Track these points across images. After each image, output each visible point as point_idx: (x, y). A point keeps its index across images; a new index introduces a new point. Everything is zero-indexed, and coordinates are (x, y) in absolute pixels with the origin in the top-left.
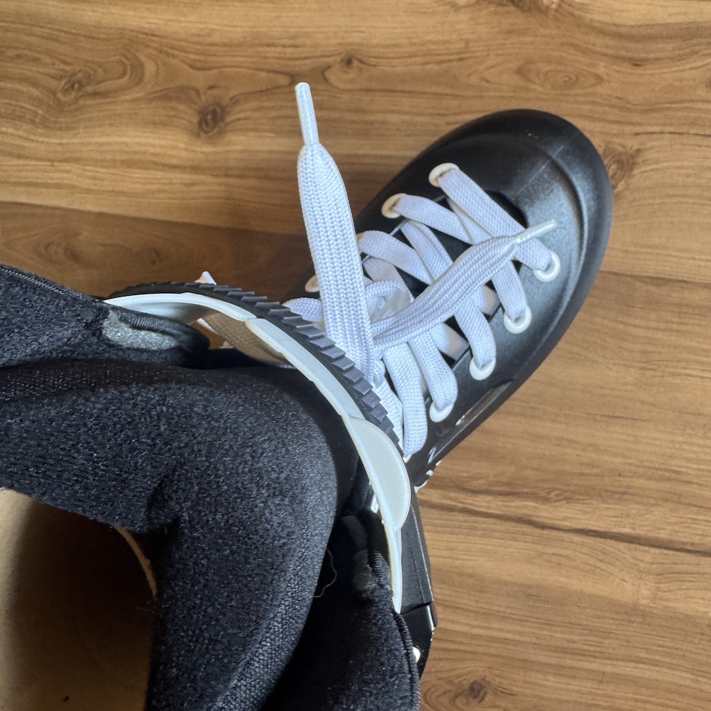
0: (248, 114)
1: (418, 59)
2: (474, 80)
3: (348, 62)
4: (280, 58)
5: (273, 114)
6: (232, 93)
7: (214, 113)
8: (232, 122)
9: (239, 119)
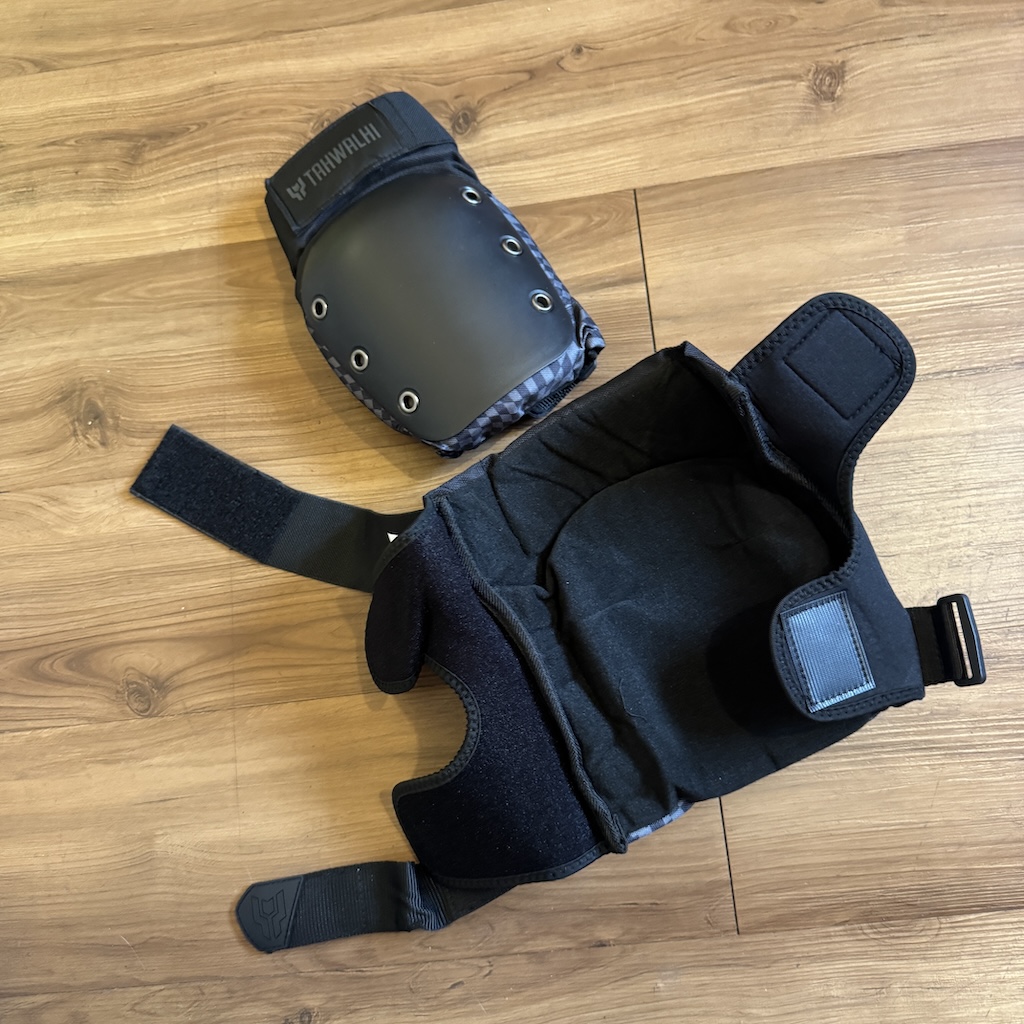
0: (497, 110)
1: (639, 36)
2: (691, 41)
3: (578, 51)
4: (516, 61)
5: (520, 105)
6: (479, 96)
7: (465, 116)
8: (484, 120)
9: (489, 117)
